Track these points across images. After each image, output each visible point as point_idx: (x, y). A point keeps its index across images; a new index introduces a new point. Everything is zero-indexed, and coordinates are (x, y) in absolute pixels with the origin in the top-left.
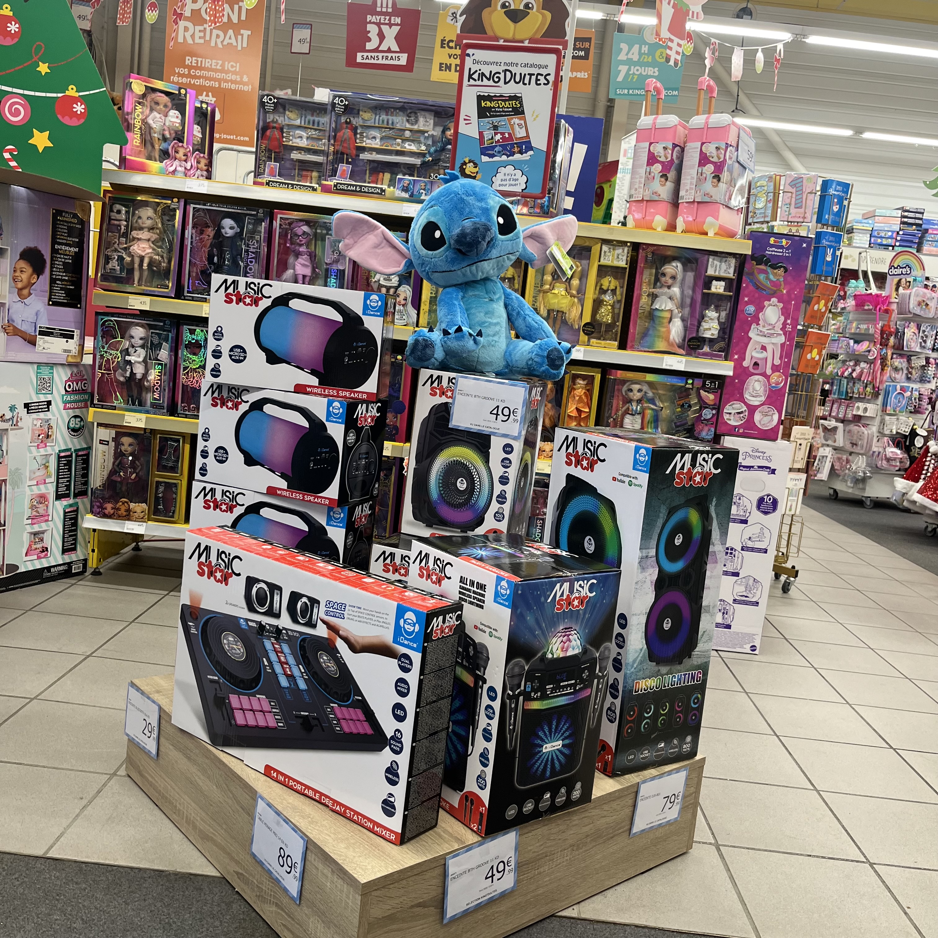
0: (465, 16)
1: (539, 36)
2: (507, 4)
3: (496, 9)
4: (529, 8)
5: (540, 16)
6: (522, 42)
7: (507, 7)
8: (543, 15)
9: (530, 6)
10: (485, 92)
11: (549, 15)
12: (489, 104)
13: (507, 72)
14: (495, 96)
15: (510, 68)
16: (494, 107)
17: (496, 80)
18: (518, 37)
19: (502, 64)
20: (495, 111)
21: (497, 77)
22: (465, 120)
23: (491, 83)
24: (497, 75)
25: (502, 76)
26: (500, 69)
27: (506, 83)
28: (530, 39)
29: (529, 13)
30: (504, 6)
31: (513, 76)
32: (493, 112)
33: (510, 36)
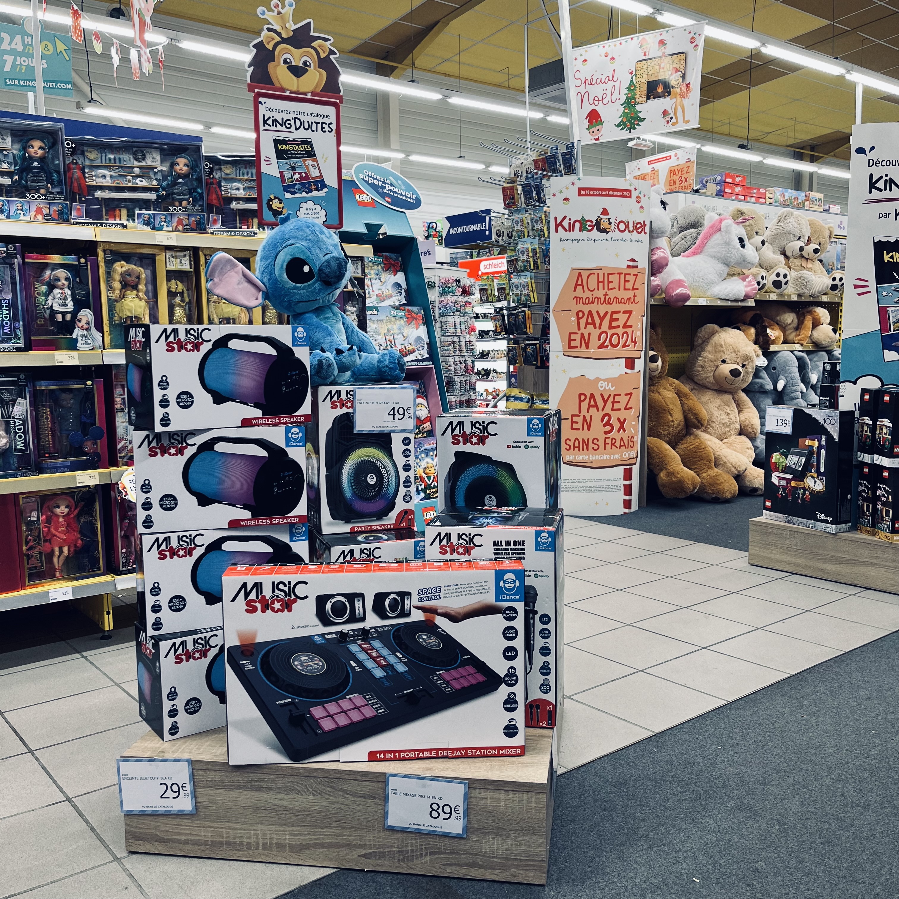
0: (252, 67)
1: (319, 90)
2: (288, 60)
3: (279, 65)
4: (308, 66)
5: (318, 73)
6: (305, 94)
7: (288, 63)
8: (320, 73)
9: (308, 64)
10: (281, 136)
11: (324, 73)
12: (284, 147)
13: (297, 120)
14: (289, 140)
15: (298, 116)
16: (289, 150)
17: (288, 126)
18: (302, 90)
19: (291, 113)
20: (291, 154)
21: (289, 124)
22: (265, 161)
23: (284, 128)
24: (288, 122)
25: (292, 123)
26: (291, 117)
27: (296, 129)
28: (312, 93)
29: (307, 70)
30: (285, 62)
31: (302, 123)
32: (289, 154)
33: (295, 89)
